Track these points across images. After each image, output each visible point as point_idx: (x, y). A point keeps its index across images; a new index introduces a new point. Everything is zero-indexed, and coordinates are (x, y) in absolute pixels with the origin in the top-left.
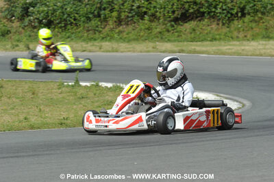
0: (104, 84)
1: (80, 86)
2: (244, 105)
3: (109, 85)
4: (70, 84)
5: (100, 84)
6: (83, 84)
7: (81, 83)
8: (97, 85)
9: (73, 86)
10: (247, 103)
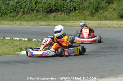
1: (6, 39)
3: (17, 39)
5: (14, 38)
8: (13, 39)
9: (2, 39)
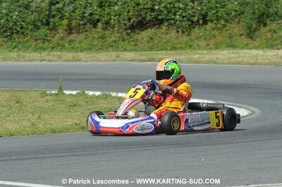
0: (91, 93)
1: (64, 94)
2: (254, 112)
3: (97, 93)
4: (53, 92)
5: (86, 92)
6: (67, 92)
7: (65, 92)
8: (83, 93)
9: (56, 94)
10: (256, 110)
